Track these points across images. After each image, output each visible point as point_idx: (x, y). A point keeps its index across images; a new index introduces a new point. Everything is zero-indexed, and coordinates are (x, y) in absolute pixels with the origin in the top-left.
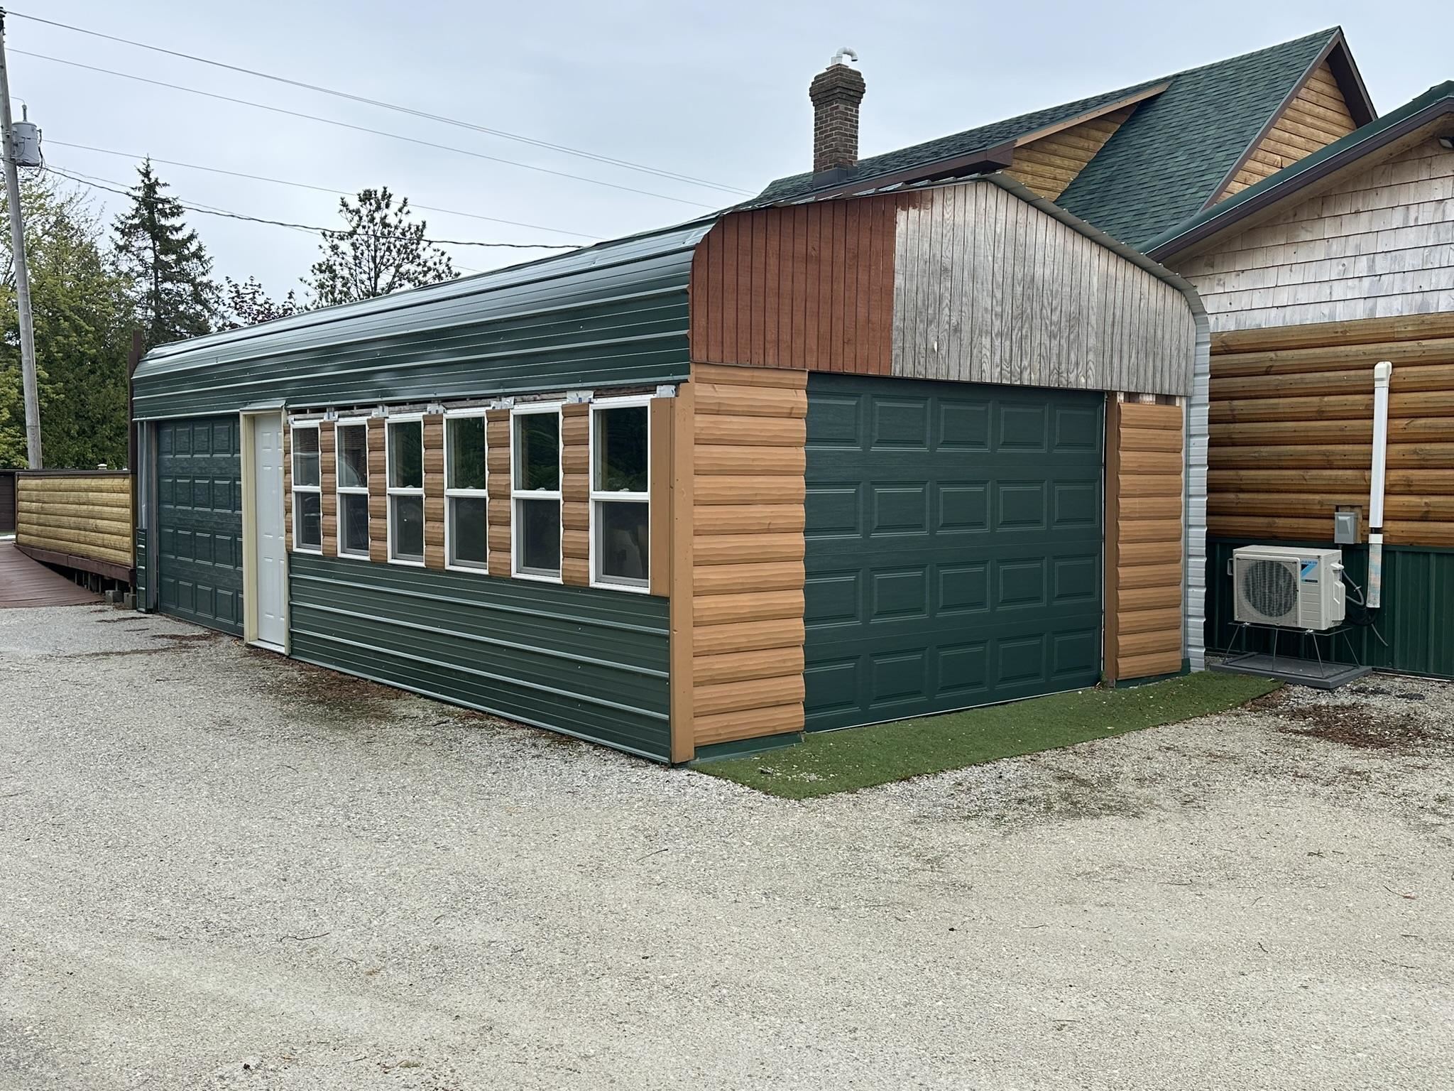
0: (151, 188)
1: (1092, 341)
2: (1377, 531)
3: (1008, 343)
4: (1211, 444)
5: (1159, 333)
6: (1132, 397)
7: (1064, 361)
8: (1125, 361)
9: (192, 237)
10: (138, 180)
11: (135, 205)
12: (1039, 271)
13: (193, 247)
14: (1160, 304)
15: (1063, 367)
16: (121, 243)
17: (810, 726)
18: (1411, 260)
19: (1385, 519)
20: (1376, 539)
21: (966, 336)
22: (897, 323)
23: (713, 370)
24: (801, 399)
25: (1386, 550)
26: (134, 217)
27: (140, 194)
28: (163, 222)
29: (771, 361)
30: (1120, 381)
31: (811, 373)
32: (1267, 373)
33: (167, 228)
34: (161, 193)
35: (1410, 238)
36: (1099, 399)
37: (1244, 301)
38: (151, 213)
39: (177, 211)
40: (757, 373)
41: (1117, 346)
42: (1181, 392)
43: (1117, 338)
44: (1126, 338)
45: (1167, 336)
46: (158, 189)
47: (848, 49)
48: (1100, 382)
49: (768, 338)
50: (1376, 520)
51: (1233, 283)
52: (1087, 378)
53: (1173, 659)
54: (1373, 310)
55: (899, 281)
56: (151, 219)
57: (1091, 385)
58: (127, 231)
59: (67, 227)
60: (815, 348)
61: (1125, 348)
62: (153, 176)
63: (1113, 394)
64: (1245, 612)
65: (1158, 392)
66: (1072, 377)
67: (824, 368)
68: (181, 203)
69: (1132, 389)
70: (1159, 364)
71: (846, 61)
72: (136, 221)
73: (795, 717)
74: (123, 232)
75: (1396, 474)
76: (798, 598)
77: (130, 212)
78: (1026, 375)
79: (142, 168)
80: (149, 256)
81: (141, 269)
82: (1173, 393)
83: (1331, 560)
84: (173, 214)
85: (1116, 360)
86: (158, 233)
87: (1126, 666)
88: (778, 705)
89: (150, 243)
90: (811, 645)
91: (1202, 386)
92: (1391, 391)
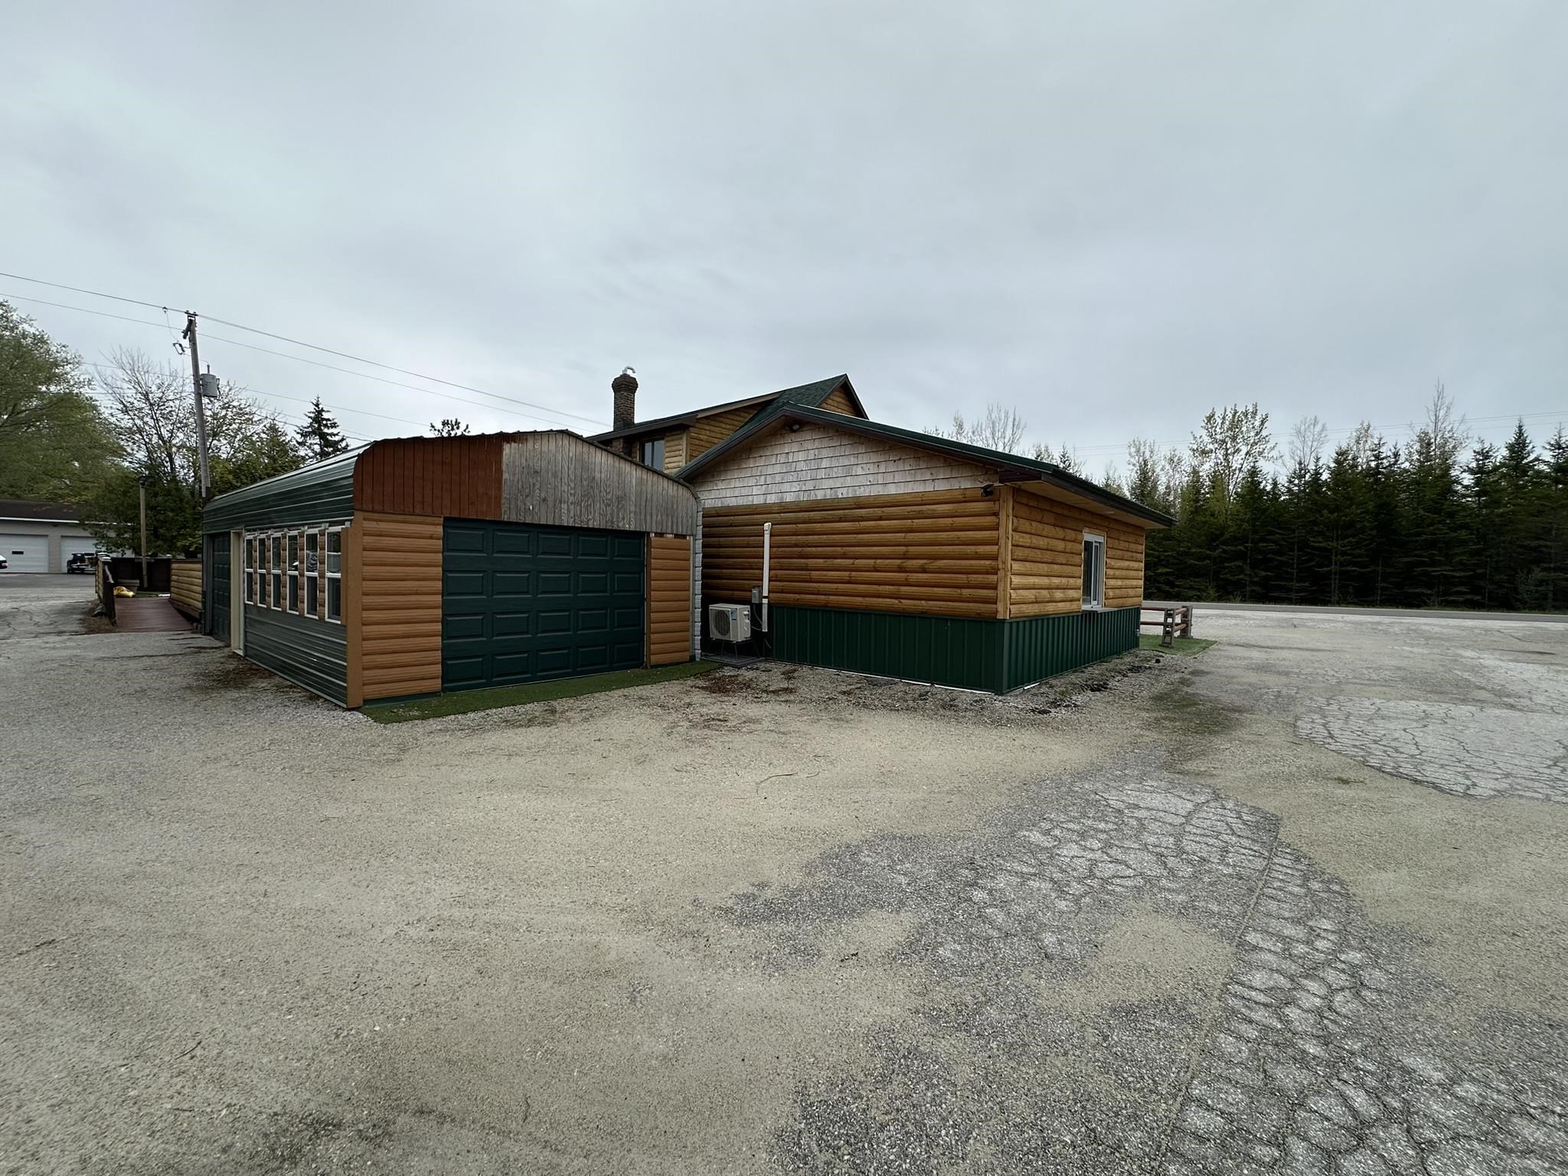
0: (320, 412)
1: (633, 508)
2: (765, 597)
3: (578, 508)
4: (703, 557)
5: (675, 506)
6: (660, 535)
7: (615, 516)
8: (654, 517)
9: (343, 440)
10: (312, 408)
11: (310, 420)
12: (598, 475)
13: (343, 444)
14: (675, 493)
15: (615, 519)
16: (300, 440)
17: (444, 690)
18: (778, 479)
19: (769, 592)
20: (765, 601)
21: (551, 504)
22: (504, 495)
23: (376, 515)
24: (440, 530)
25: (769, 604)
26: (308, 427)
27: (312, 415)
28: (326, 430)
29: (417, 511)
30: (651, 526)
31: (445, 518)
32: (731, 526)
33: (328, 434)
34: (325, 415)
35: (778, 469)
36: (640, 536)
37: (723, 494)
38: (320, 426)
39: (334, 425)
40: (407, 517)
41: (649, 511)
42: (689, 533)
43: (648, 508)
44: (654, 508)
45: (680, 508)
46: (323, 413)
47: (631, 366)
48: (638, 525)
49: (416, 499)
50: (765, 593)
51: (721, 485)
52: (630, 525)
53: (686, 655)
54: (766, 500)
55: (505, 476)
56: (319, 428)
57: (632, 528)
58: (304, 435)
59: (276, 430)
60: (449, 505)
61: (654, 512)
62: (320, 406)
63: (649, 533)
64: (715, 634)
65: (675, 532)
66: (621, 524)
67: (455, 515)
68: (335, 421)
69: (659, 531)
70: (675, 520)
71: (629, 372)
72: (310, 429)
73: (436, 684)
74: (302, 435)
75: (773, 572)
76: (439, 627)
77: (306, 425)
78: (591, 523)
79: (315, 402)
80: (317, 448)
81: (311, 454)
82: (684, 533)
83: (744, 610)
84: (332, 427)
85: (648, 518)
86: (323, 436)
87: (654, 659)
88: (423, 679)
89: (318, 441)
90: (444, 649)
91: (700, 530)
92: (771, 536)
